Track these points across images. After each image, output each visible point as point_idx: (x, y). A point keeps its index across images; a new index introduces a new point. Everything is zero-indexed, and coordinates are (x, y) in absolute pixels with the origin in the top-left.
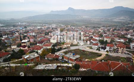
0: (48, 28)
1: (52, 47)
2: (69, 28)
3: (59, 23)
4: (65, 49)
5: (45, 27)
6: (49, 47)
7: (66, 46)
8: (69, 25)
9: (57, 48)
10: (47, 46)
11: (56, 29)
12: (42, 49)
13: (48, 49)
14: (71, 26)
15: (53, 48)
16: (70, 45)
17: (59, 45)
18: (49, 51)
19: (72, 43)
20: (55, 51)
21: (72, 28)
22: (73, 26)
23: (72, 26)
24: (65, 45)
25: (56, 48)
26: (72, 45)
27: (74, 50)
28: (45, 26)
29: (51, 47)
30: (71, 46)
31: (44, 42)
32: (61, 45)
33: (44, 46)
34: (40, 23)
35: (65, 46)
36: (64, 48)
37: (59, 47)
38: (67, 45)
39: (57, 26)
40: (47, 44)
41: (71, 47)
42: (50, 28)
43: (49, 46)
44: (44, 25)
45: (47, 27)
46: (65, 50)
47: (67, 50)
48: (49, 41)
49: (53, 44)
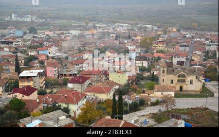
0: (104, 34)
1: (114, 96)
2: (172, 35)
3: (139, 18)
4: (156, 103)
5: (95, 32)
6: (103, 97)
7: (159, 94)
8: (173, 25)
9: (130, 102)
10: (101, 91)
11: (129, 37)
12: (84, 102)
13: (100, 102)
14: (178, 30)
15: (117, 98)
16: (173, 94)
17: (139, 89)
18: (104, 109)
19: (181, 88)
20: (125, 108)
21: (185, 37)
22: (186, 29)
23: (182, 27)
24: (159, 91)
25: (128, 100)
26: (181, 94)
27: (186, 109)
28: (95, 27)
29: (110, 96)
30: (177, 96)
31: (87, 79)
32: (144, 92)
33: (89, 91)
34: (79, 19)
35: (157, 95)
36: (154, 100)
37: (136, 97)
38: (165, 93)
39: (133, 30)
40: (99, 84)
41: (177, 100)
42: (109, 34)
43: (103, 92)
44: (91, 24)
45: (100, 30)
46: (155, 110)
47: (163, 109)
48: (104, 77)
49: (117, 87)
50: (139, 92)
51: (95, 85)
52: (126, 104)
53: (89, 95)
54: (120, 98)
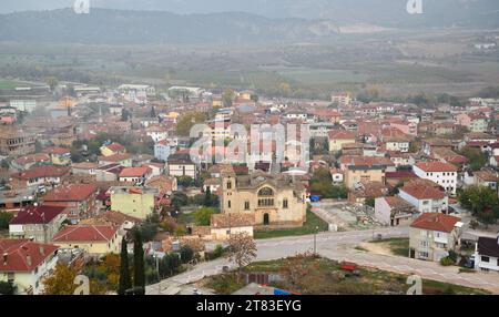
0: (94, 108)
1: (124, 245)
2: (243, 107)
3: (172, 71)
4: (217, 254)
5: (73, 104)
6: (99, 249)
7: (221, 234)
8: (243, 87)
9: (161, 255)
10: (92, 237)
11: (153, 114)
12: (52, 264)
13: (92, 262)
14: (254, 98)
15: (130, 250)
16: (250, 231)
17: (178, 227)
18: (102, 277)
19: (266, 217)
20: (149, 271)
21: (267, 111)
22: (270, 96)
23: (260, 92)
24: (221, 226)
25: (155, 251)
26: (267, 230)
27: (279, 261)
28: (72, 93)
29: (113, 247)
30: (258, 234)
31: (60, 210)
32: (190, 231)
33: (63, 240)
34: (33, 74)
35: (218, 235)
36: (211, 247)
37: (174, 243)
38: (234, 231)
39: (160, 98)
40: (89, 221)
41: (259, 243)
42: (106, 108)
43: (99, 239)
44: (63, 85)
45: (86, 100)
46: (215, 268)
47: (232, 265)
48: (99, 205)
49: (130, 225)
50: (180, 233)
51: (79, 223)
52: (151, 261)
53: (64, 247)
54: (138, 249)
